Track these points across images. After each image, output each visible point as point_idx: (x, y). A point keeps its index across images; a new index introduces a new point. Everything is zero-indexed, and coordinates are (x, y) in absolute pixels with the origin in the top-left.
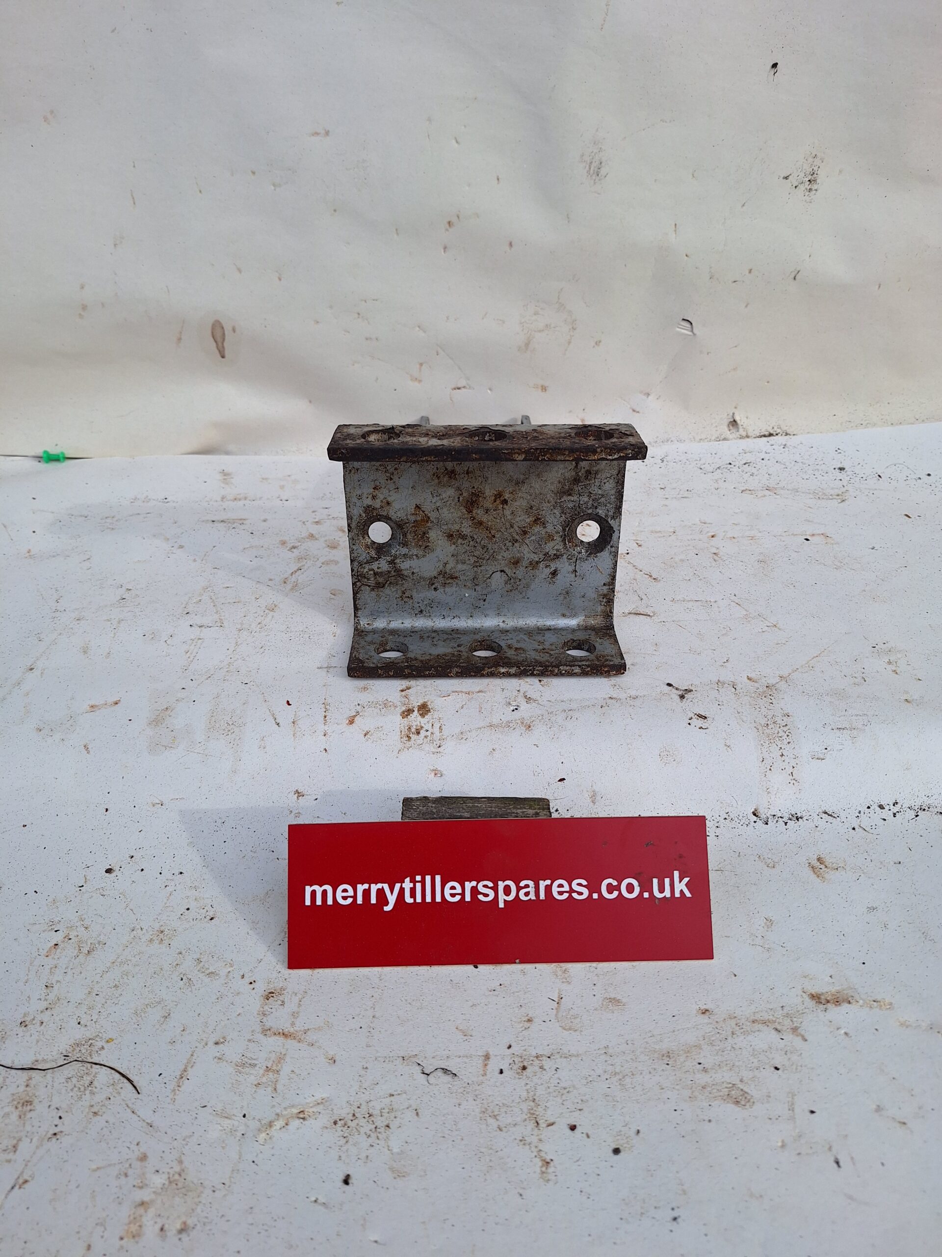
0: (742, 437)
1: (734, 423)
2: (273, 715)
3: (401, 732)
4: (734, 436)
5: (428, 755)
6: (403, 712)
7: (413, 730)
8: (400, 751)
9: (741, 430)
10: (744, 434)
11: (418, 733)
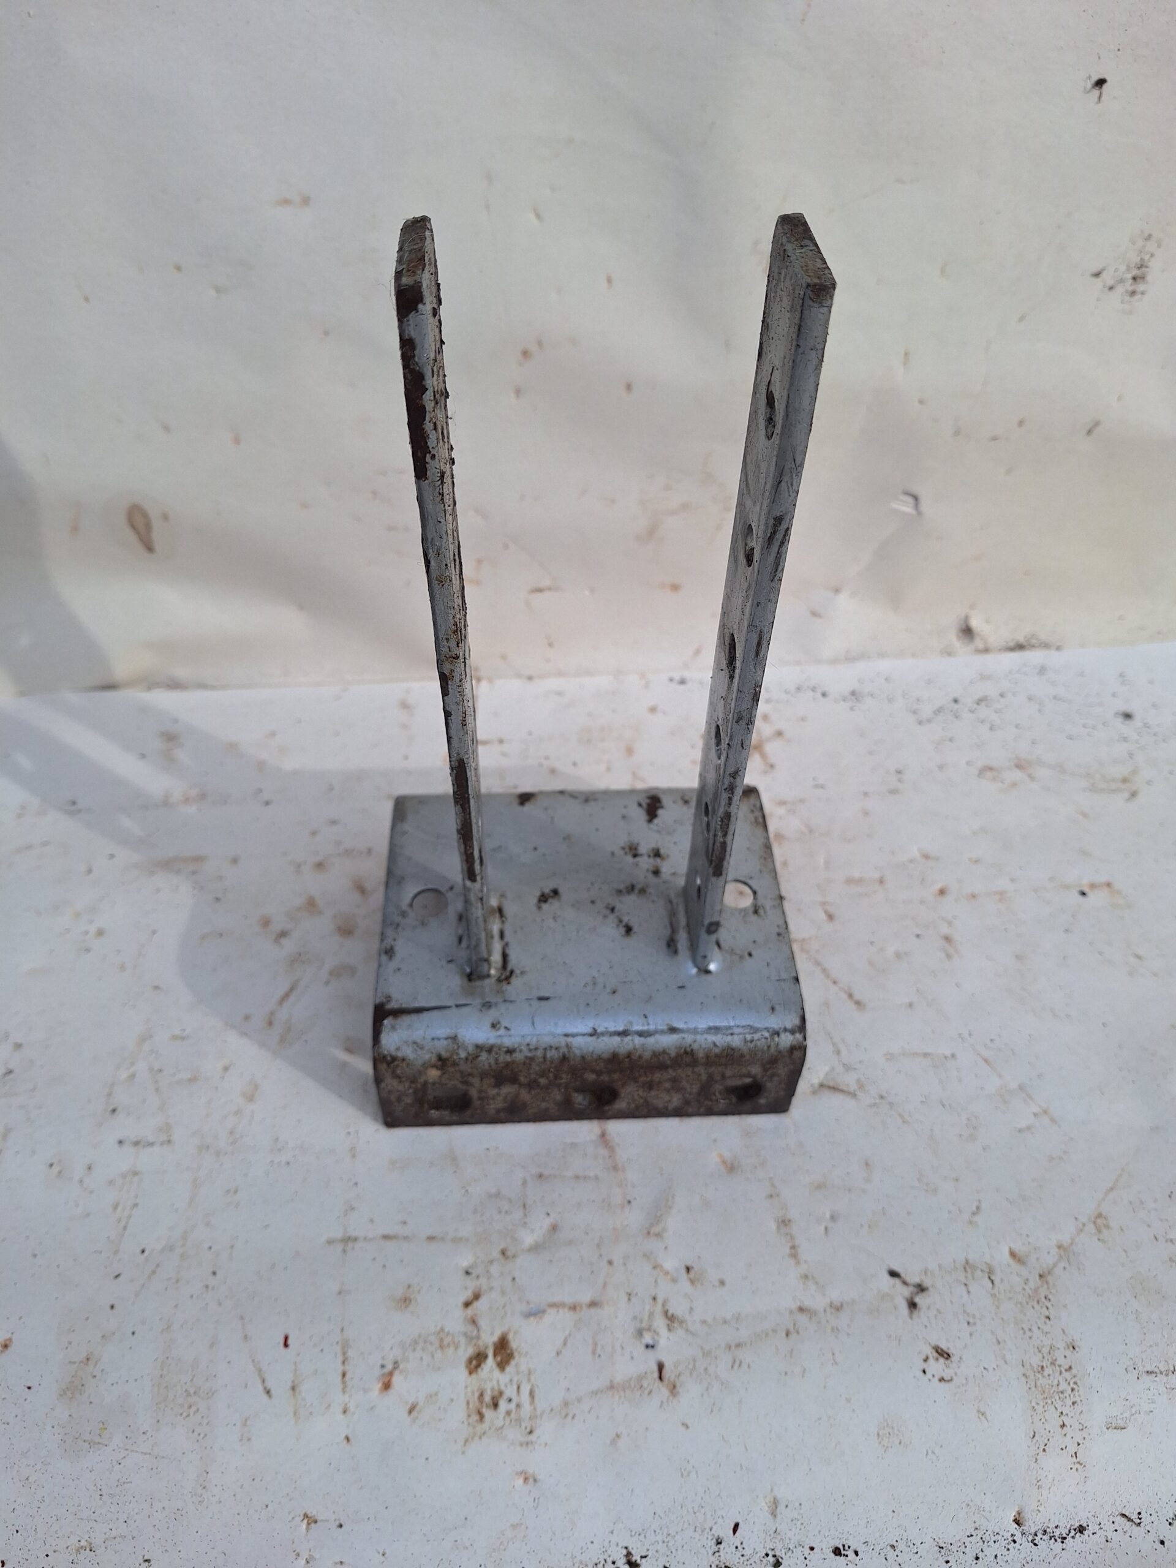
0: (978, 651)
1: (967, 632)
2: (260, 1370)
3: (468, 1403)
4: (966, 649)
5: (512, 1447)
6: (470, 1361)
7: (487, 1398)
8: (466, 1441)
9: (977, 641)
10: (981, 646)
11: (496, 1405)
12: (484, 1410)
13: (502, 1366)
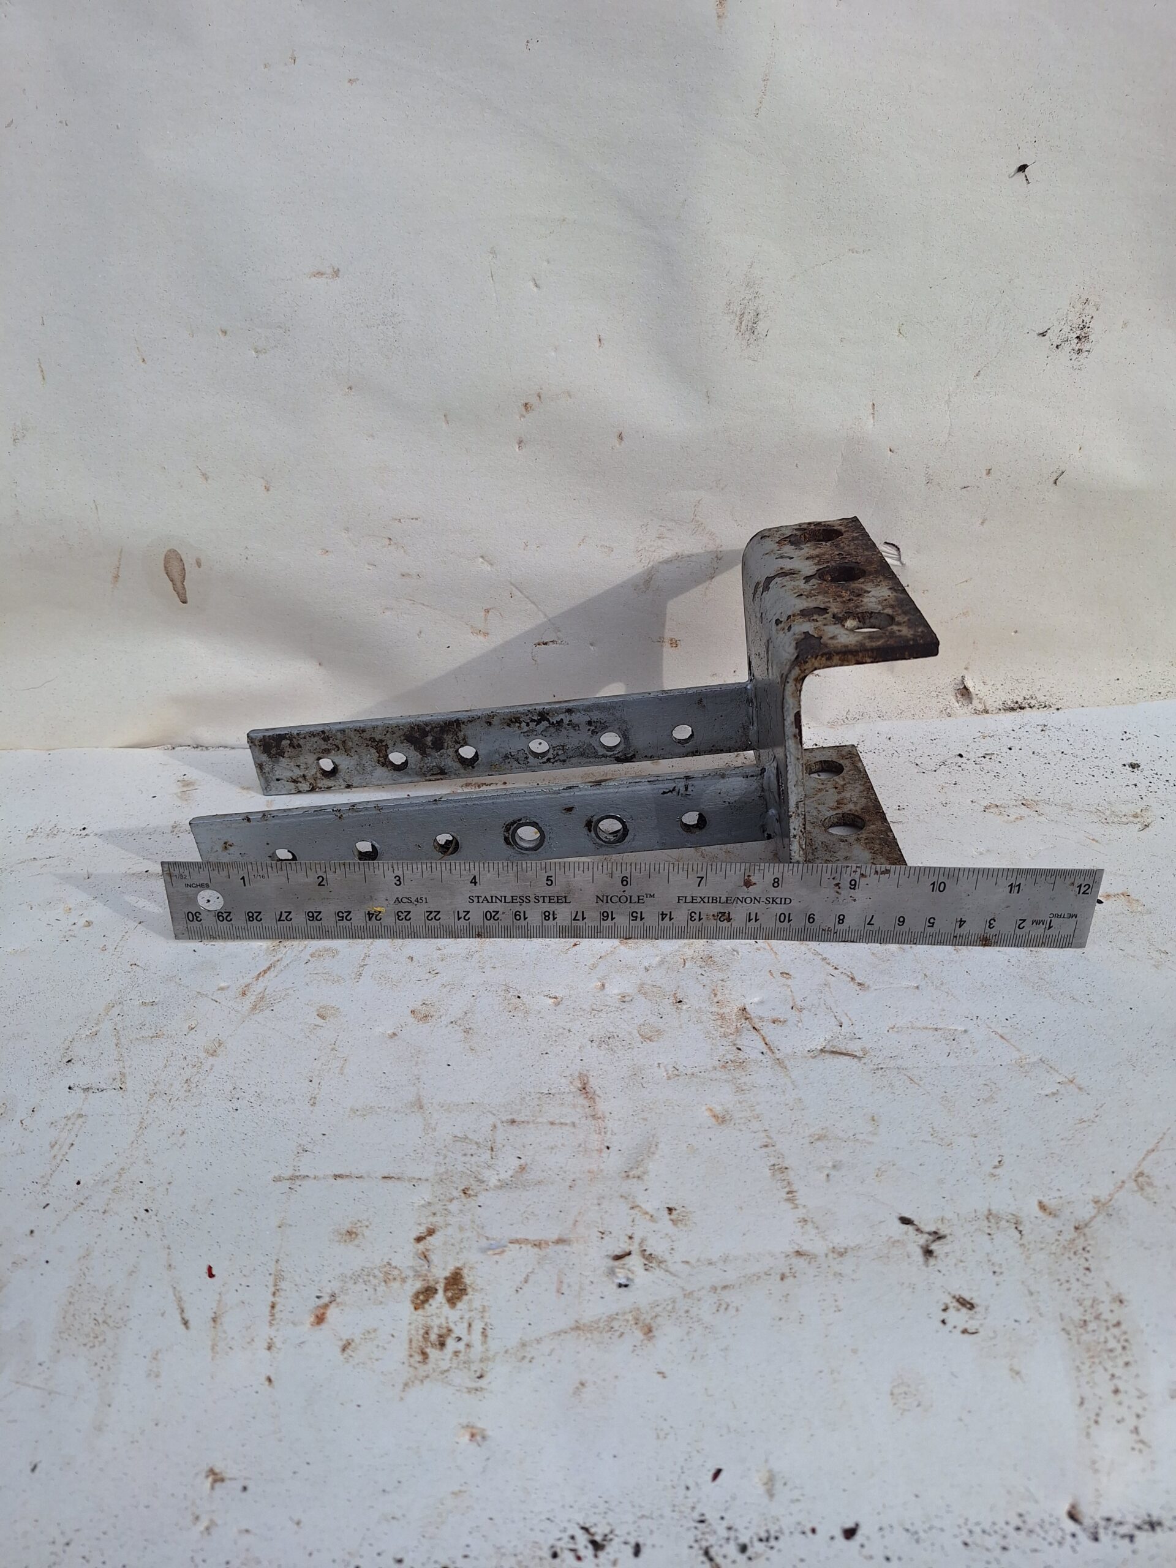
0: (976, 712)
1: (965, 692)
2: (180, 1300)
3: (411, 1341)
4: (965, 710)
5: (458, 1394)
6: (417, 1295)
7: (433, 1337)
8: (406, 1385)
9: (975, 702)
10: (980, 707)
11: (442, 1345)
12: (428, 1350)
13: (452, 1302)
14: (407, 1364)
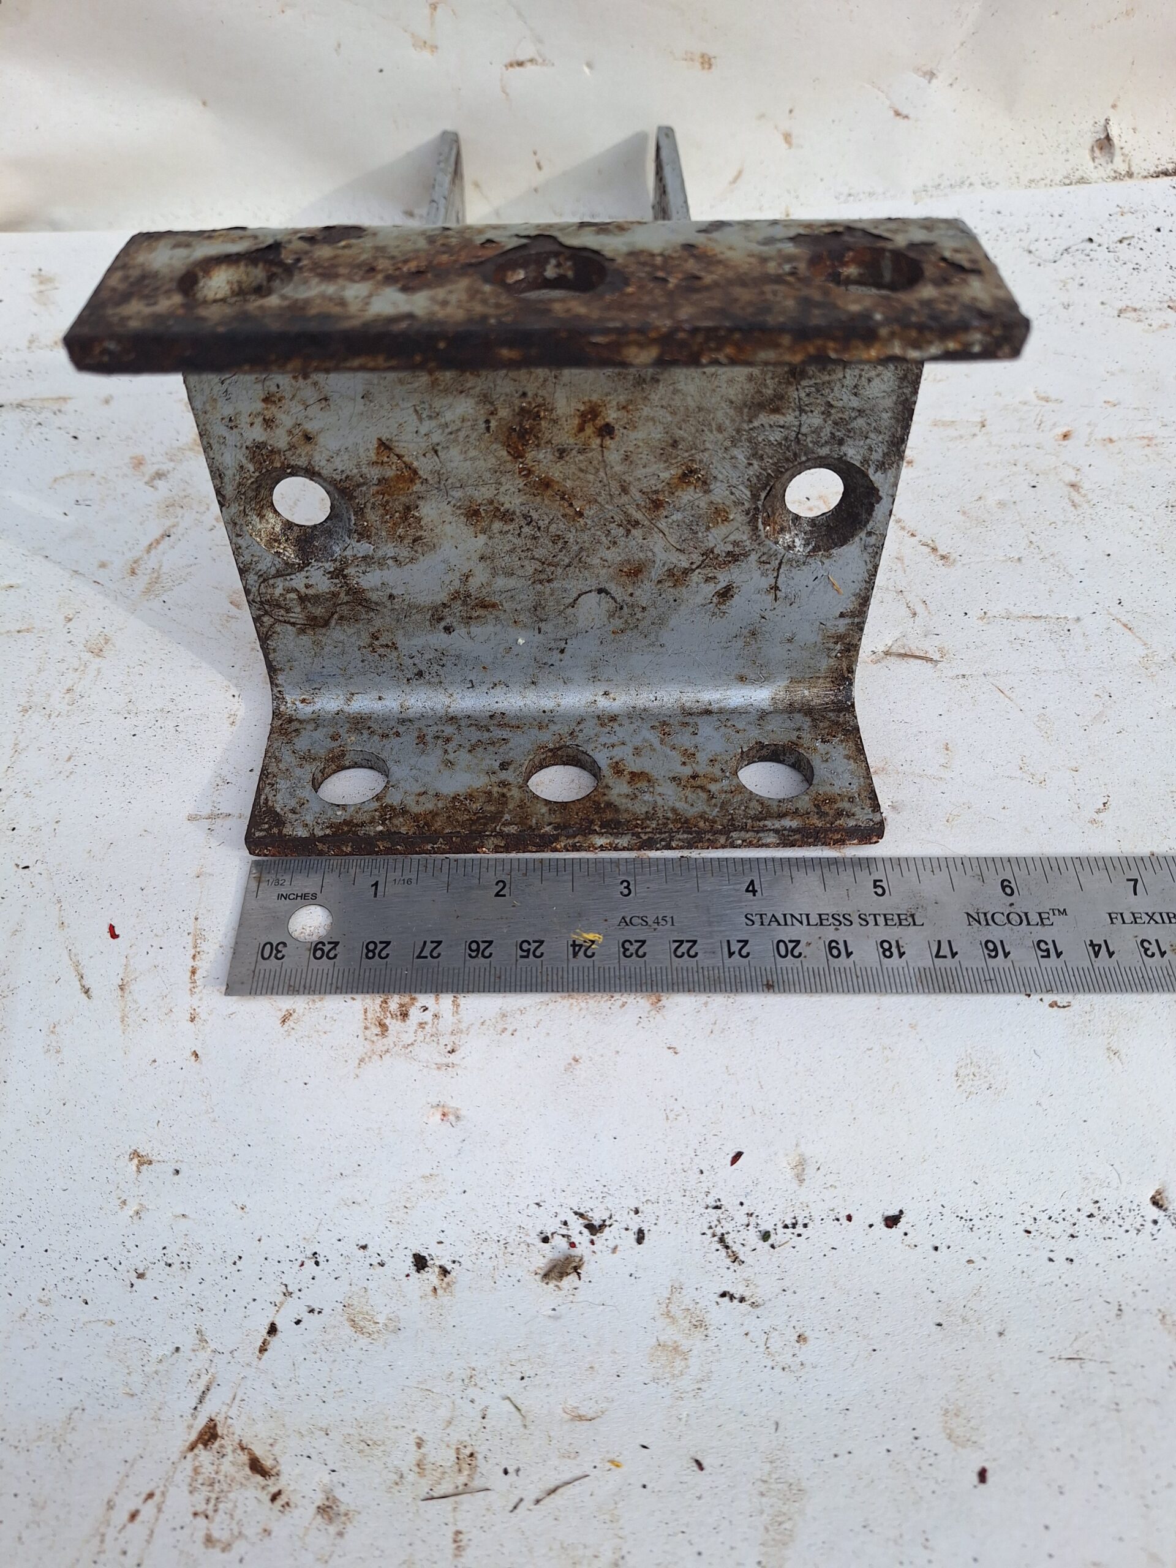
0: (1117, 177)
1: (1105, 143)
2: (77, 965)
3: (366, 1011)
4: (1102, 173)
5: (425, 1070)
7: (393, 1006)
8: (362, 1060)
9: (1118, 159)
10: (1123, 168)
11: (404, 1015)
12: (387, 1021)
14: (361, 1038)
